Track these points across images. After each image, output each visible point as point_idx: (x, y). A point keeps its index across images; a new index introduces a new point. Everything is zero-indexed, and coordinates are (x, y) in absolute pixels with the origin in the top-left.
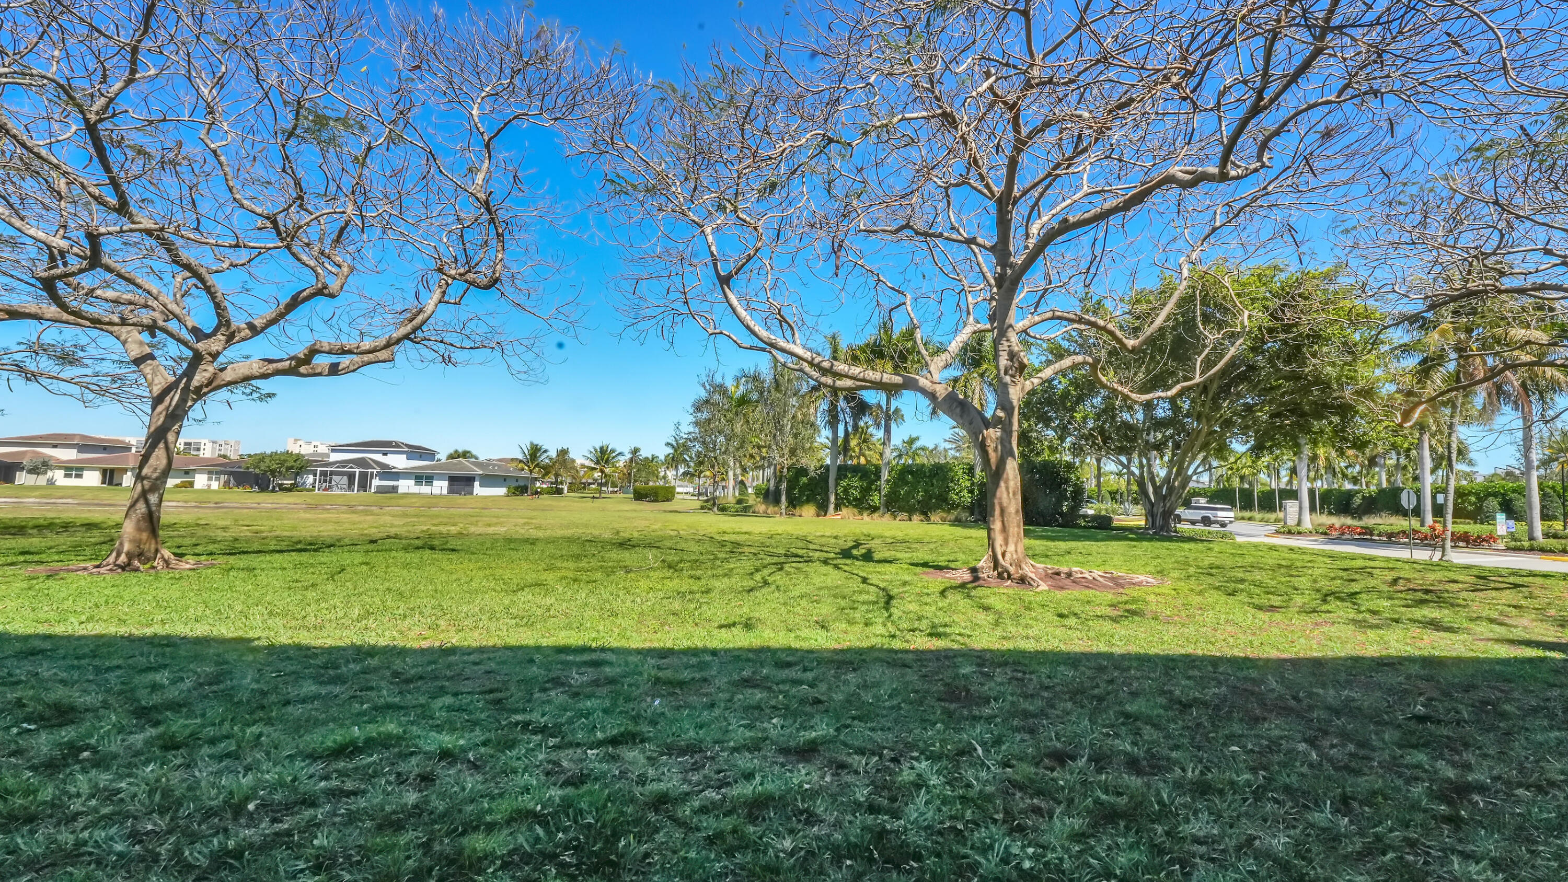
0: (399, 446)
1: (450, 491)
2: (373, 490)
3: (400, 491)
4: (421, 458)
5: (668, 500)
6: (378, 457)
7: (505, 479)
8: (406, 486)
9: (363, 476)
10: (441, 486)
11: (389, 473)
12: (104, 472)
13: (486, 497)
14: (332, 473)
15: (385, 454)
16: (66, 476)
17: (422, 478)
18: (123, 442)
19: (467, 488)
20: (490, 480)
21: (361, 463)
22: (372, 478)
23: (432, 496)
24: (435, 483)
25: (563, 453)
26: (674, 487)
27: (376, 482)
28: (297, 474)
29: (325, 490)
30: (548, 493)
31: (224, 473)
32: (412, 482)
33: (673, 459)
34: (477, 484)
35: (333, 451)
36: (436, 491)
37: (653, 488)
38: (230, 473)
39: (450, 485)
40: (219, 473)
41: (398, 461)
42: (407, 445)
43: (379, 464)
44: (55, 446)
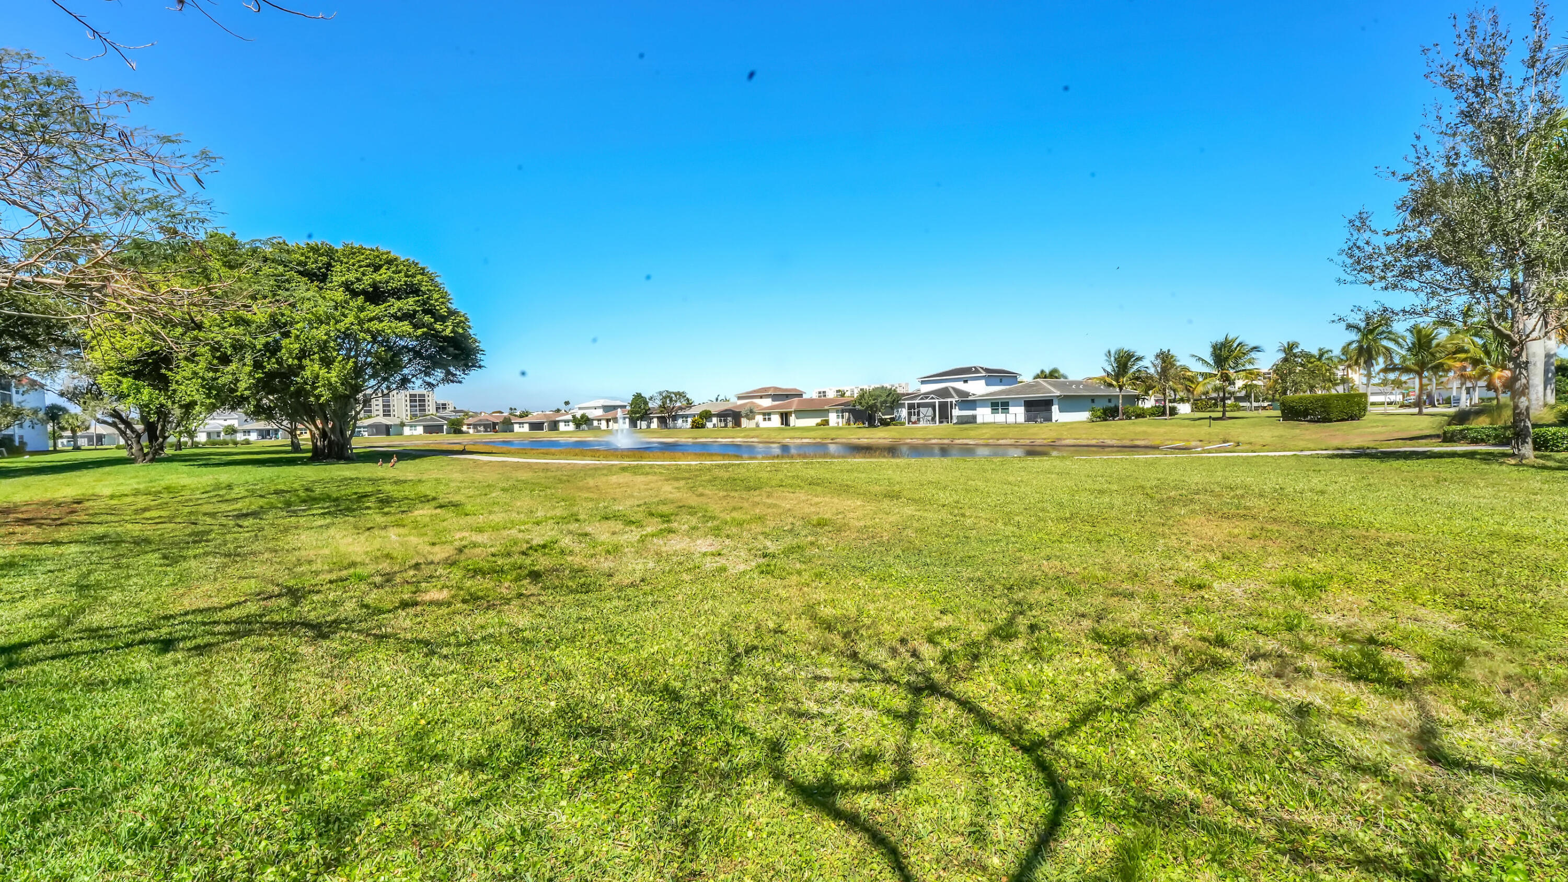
0: (977, 371)
1: (1028, 419)
2: (955, 421)
3: (979, 420)
4: (1001, 382)
5: (1352, 418)
6: (960, 386)
7: (1093, 399)
8: (984, 414)
9: (943, 406)
10: (1017, 413)
11: (968, 402)
12: (782, 415)
13: (1065, 424)
14: (919, 405)
15: (966, 381)
16: (765, 419)
17: (999, 405)
18: (795, 390)
19: (1045, 414)
20: (1071, 402)
21: (944, 393)
22: (951, 408)
23: (1006, 425)
24: (1012, 409)
25: (1165, 358)
26: (1365, 395)
27: (956, 412)
28: (892, 408)
29: (914, 423)
30: (1152, 414)
31: (846, 411)
32: (989, 410)
33: (1360, 349)
34: (1055, 408)
35: (923, 382)
36: (1011, 419)
37: (1318, 399)
38: (850, 411)
39: (1027, 411)
40: (843, 411)
41: (977, 388)
42: (987, 370)
43: (959, 393)
44: (761, 397)
